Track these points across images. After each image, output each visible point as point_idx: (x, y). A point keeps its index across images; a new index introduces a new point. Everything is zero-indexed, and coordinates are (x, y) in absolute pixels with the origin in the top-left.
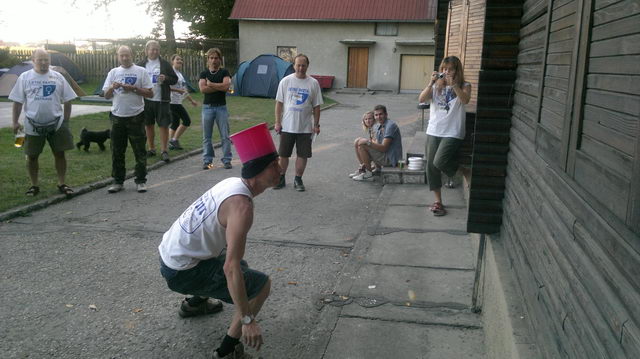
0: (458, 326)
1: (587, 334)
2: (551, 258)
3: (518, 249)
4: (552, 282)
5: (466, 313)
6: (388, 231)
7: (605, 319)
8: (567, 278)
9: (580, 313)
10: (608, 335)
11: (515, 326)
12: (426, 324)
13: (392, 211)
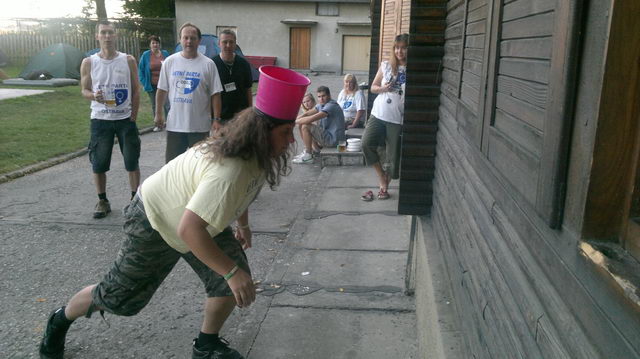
0: (391, 310)
1: (505, 326)
2: (474, 242)
3: (445, 231)
4: (474, 268)
5: (400, 296)
6: (325, 214)
7: (521, 312)
8: (488, 264)
9: (499, 302)
10: (524, 330)
11: (441, 312)
12: (359, 310)
13: (331, 194)
